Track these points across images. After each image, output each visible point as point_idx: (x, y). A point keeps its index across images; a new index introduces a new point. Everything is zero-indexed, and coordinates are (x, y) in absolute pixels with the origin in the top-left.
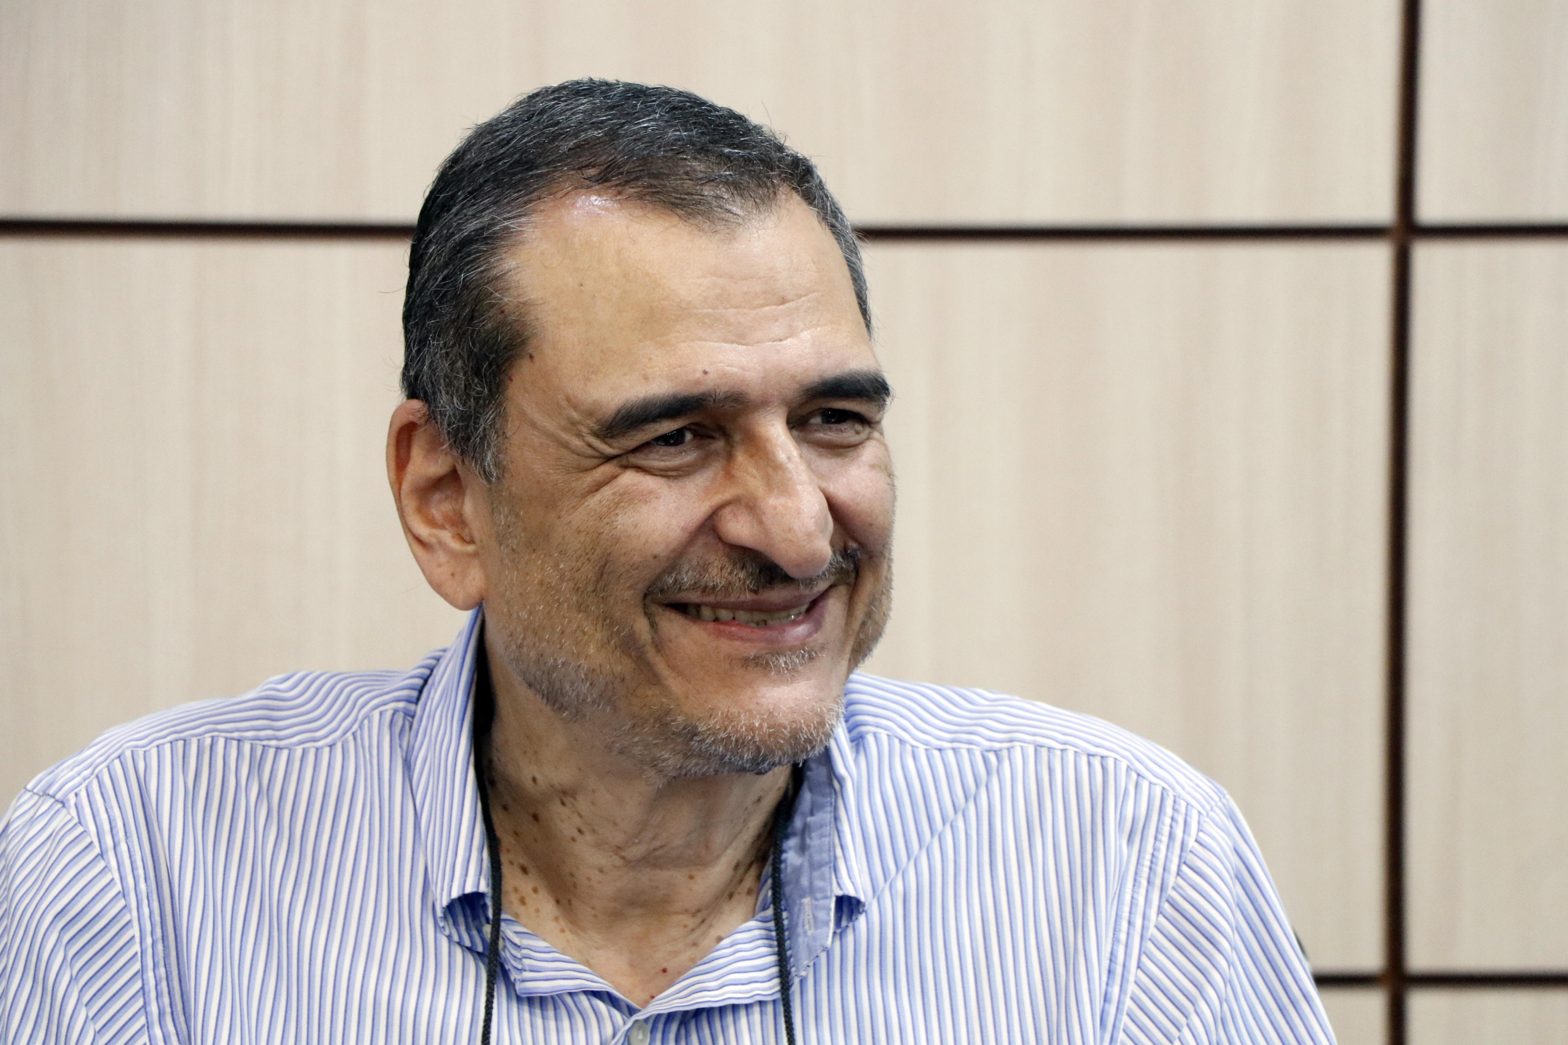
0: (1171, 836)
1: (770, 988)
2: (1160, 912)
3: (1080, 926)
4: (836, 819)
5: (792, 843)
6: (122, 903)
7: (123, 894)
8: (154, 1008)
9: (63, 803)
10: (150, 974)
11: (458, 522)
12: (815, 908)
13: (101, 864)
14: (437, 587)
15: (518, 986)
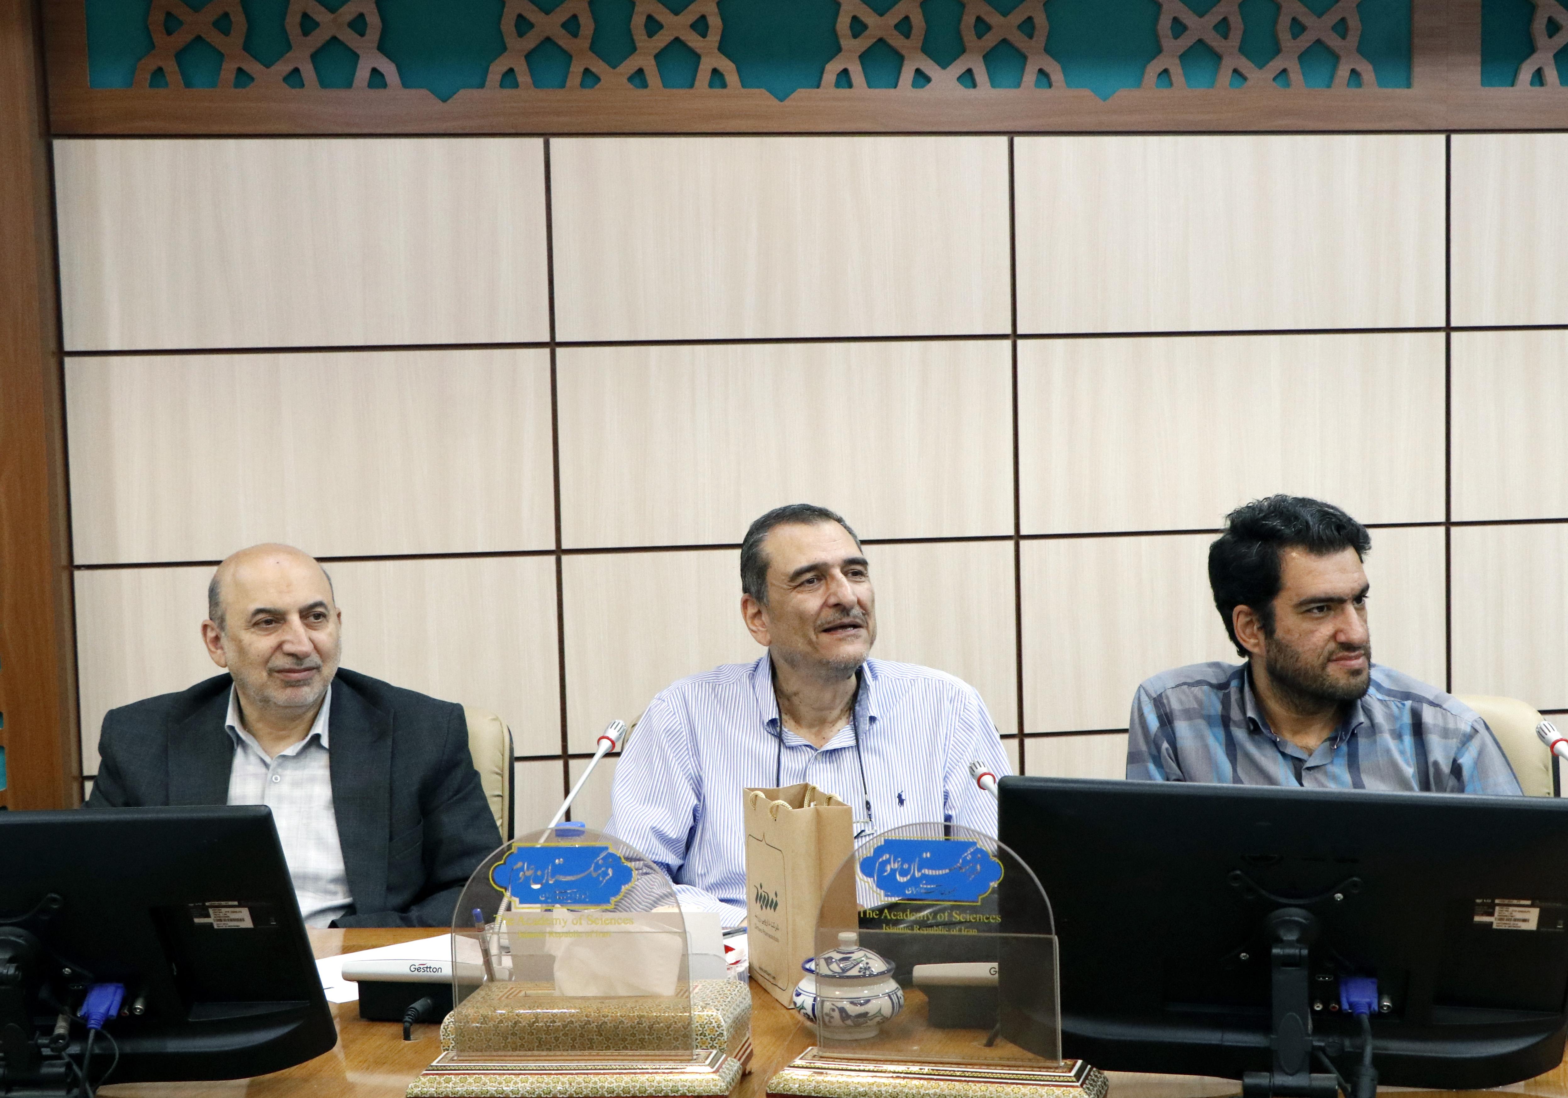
0: (961, 701)
1: (853, 743)
2: (959, 721)
3: (937, 726)
4: (868, 696)
5: (857, 704)
6: (680, 726)
7: (681, 724)
8: (691, 753)
9: (664, 701)
10: (689, 744)
11: (763, 625)
12: (864, 720)
13: (674, 716)
14: (760, 642)
15: (786, 744)
